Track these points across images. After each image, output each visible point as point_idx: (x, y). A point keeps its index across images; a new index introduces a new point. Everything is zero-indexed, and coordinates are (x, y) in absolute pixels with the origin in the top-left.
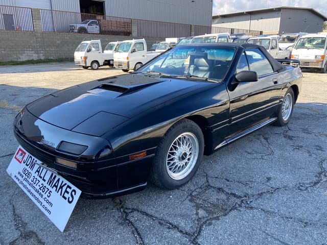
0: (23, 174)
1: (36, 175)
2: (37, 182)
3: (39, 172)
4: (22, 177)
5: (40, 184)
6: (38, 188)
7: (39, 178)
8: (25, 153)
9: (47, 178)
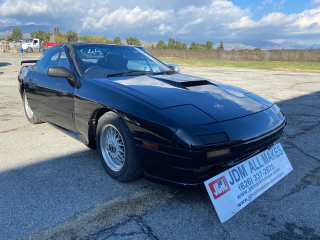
0: (243, 190)
1: (254, 172)
2: (260, 174)
3: (253, 168)
4: (246, 192)
5: (263, 172)
6: (264, 176)
7: (258, 171)
8: (223, 177)
9: (262, 163)
